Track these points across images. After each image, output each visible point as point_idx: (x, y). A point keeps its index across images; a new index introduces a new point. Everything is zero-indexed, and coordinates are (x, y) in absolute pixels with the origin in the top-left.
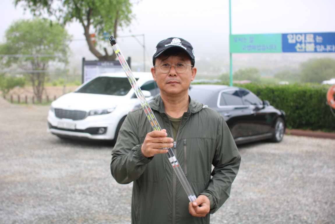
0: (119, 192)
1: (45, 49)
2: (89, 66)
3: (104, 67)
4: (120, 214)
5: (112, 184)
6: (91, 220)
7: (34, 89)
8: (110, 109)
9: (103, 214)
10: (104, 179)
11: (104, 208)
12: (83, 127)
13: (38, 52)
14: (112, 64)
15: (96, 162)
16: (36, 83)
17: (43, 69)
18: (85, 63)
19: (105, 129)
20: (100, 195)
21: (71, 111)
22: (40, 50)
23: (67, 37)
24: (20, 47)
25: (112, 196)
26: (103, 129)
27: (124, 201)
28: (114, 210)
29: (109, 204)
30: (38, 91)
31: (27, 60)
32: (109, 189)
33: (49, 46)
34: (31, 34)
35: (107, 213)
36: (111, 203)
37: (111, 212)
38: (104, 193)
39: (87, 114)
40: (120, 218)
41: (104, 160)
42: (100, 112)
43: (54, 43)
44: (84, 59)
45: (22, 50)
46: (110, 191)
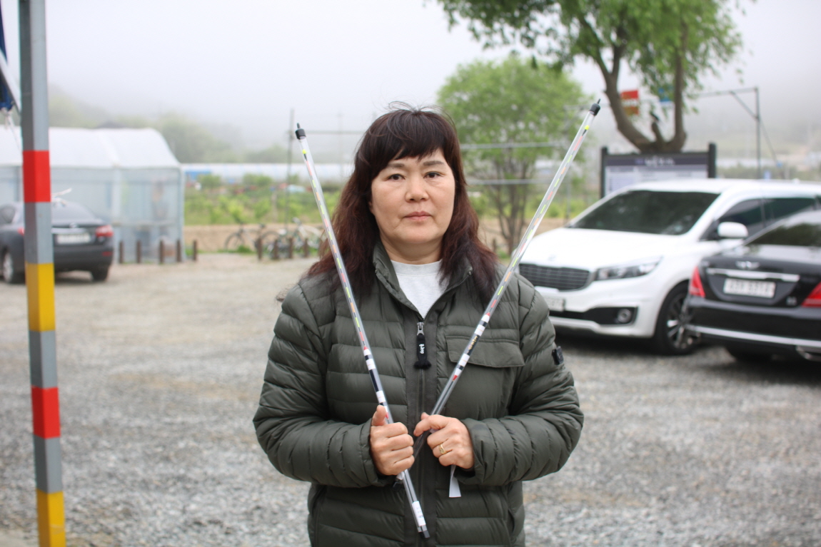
0: (631, 450)
1: (527, 129)
2: (617, 168)
3: (652, 169)
4: (618, 491)
5: (622, 433)
6: (550, 498)
7: (501, 225)
8: (645, 265)
9: (581, 489)
10: (609, 421)
11: (587, 479)
12: (582, 307)
13: (512, 136)
14: (670, 161)
15: (602, 386)
16: (507, 211)
17: (524, 177)
18: (609, 159)
19: (633, 311)
20: (587, 454)
21: (554, 270)
22: (517, 132)
23: (581, 100)
24: (471, 125)
25: (615, 456)
26: (628, 313)
27: (637, 468)
28: (609, 485)
29: (601, 472)
30: (512, 229)
31: (484, 157)
32: (612, 441)
33: (538, 123)
34: (496, 95)
35: (590, 488)
36: (608, 469)
37: (600, 486)
38: (598, 450)
39: (591, 277)
40: (616, 499)
41: (623, 383)
42: (621, 273)
43: (548, 115)
44: (604, 151)
45: (477, 134)
46: (612, 447)
